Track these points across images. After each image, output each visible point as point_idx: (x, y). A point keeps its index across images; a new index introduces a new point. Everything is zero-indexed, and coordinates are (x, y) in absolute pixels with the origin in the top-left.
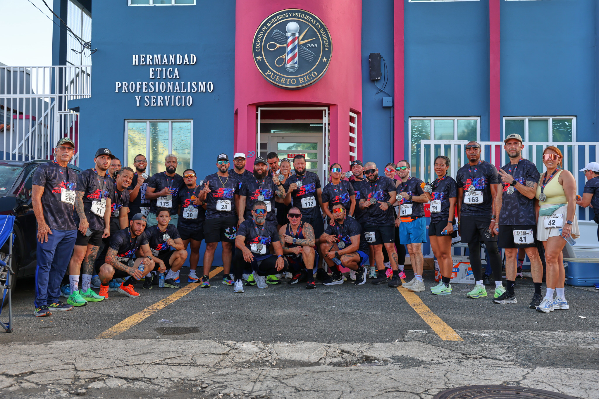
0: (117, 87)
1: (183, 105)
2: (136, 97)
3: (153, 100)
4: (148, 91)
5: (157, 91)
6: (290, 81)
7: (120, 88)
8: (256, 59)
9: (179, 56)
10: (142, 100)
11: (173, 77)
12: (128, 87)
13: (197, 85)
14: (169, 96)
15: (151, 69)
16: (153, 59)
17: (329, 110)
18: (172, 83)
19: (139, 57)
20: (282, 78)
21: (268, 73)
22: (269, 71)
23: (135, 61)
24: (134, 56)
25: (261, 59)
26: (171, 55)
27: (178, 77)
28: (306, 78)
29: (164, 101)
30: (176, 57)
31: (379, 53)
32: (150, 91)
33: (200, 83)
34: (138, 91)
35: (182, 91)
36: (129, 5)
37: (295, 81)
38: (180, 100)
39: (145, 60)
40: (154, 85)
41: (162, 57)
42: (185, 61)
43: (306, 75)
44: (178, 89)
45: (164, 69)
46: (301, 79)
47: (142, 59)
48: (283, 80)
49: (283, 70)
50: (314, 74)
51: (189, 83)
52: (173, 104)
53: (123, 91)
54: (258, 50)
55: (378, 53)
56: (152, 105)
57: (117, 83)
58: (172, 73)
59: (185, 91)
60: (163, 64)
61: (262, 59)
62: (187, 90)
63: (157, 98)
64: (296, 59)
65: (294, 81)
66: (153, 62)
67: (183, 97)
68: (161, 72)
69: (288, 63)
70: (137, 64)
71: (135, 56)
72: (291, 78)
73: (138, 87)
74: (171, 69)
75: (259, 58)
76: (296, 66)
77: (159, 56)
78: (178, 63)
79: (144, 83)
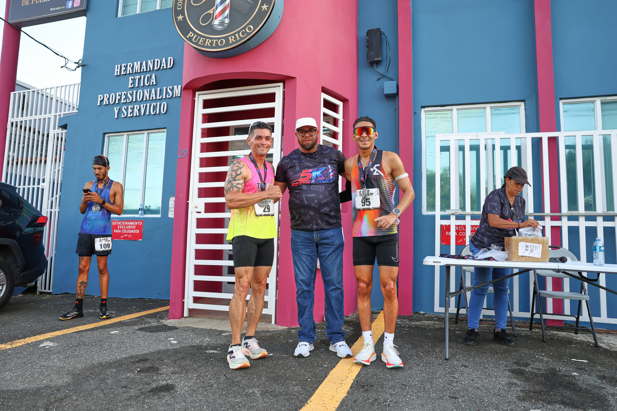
0: (99, 100)
1: (158, 112)
2: (115, 108)
3: (130, 110)
4: (126, 101)
5: (134, 100)
6: (217, 43)
7: (102, 101)
8: (176, 19)
9: (158, 61)
10: (120, 111)
11: (150, 83)
12: (108, 99)
13: (172, 90)
14: (145, 105)
15: (130, 78)
16: (132, 68)
17: (284, 88)
18: (148, 90)
19: (121, 67)
20: (207, 40)
21: (189, 35)
22: (191, 33)
23: (117, 71)
24: (116, 66)
25: (182, 18)
26: (149, 61)
27: (154, 83)
28: (239, 35)
29: (139, 110)
30: (154, 61)
31: (379, 29)
32: (128, 101)
33: (175, 87)
34: (117, 102)
35: (158, 98)
36: (119, 16)
37: (224, 40)
38: (155, 108)
39: (126, 70)
40: (132, 95)
41: (141, 64)
42: (162, 65)
43: (238, 32)
44: (154, 96)
45: (142, 77)
46: (232, 38)
47: (123, 68)
48: (208, 43)
49: (210, 29)
50: (250, 29)
51: (165, 88)
52: (148, 113)
53: (104, 103)
54: (180, 7)
55: (377, 29)
56: (129, 115)
57: (99, 96)
58: (149, 79)
59: (160, 98)
60: (142, 71)
61: (184, 19)
62: (162, 97)
63: (134, 107)
64: (227, 12)
65: (222, 42)
66: (132, 71)
67: (158, 104)
68: (140, 79)
69: (216, 19)
70: (118, 74)
71: (118, 66)
72: (219, 39)
73: (118, 97)
74: (149, 75)
75: (180, 17)
76: (227, 21)
77: (139, 63)
78: (156, 68)
79: (123, 93)
